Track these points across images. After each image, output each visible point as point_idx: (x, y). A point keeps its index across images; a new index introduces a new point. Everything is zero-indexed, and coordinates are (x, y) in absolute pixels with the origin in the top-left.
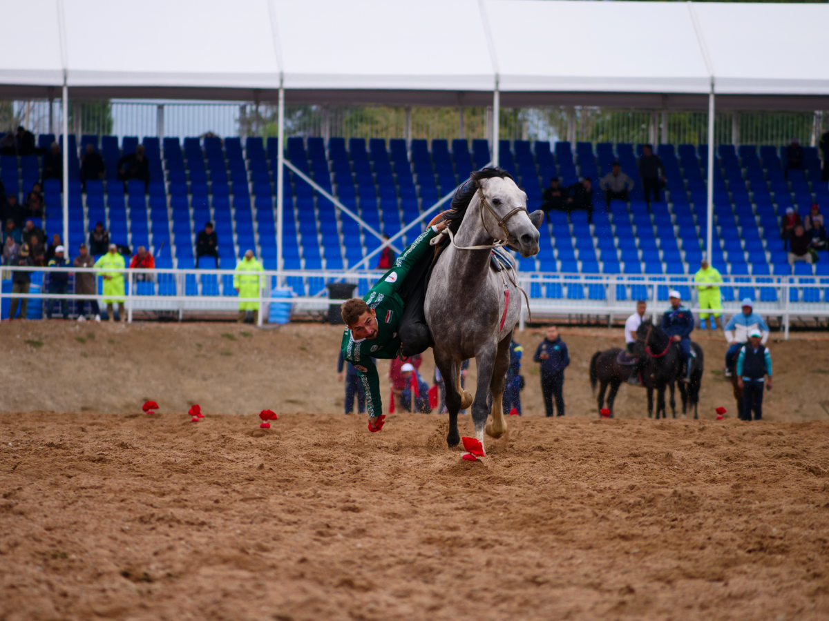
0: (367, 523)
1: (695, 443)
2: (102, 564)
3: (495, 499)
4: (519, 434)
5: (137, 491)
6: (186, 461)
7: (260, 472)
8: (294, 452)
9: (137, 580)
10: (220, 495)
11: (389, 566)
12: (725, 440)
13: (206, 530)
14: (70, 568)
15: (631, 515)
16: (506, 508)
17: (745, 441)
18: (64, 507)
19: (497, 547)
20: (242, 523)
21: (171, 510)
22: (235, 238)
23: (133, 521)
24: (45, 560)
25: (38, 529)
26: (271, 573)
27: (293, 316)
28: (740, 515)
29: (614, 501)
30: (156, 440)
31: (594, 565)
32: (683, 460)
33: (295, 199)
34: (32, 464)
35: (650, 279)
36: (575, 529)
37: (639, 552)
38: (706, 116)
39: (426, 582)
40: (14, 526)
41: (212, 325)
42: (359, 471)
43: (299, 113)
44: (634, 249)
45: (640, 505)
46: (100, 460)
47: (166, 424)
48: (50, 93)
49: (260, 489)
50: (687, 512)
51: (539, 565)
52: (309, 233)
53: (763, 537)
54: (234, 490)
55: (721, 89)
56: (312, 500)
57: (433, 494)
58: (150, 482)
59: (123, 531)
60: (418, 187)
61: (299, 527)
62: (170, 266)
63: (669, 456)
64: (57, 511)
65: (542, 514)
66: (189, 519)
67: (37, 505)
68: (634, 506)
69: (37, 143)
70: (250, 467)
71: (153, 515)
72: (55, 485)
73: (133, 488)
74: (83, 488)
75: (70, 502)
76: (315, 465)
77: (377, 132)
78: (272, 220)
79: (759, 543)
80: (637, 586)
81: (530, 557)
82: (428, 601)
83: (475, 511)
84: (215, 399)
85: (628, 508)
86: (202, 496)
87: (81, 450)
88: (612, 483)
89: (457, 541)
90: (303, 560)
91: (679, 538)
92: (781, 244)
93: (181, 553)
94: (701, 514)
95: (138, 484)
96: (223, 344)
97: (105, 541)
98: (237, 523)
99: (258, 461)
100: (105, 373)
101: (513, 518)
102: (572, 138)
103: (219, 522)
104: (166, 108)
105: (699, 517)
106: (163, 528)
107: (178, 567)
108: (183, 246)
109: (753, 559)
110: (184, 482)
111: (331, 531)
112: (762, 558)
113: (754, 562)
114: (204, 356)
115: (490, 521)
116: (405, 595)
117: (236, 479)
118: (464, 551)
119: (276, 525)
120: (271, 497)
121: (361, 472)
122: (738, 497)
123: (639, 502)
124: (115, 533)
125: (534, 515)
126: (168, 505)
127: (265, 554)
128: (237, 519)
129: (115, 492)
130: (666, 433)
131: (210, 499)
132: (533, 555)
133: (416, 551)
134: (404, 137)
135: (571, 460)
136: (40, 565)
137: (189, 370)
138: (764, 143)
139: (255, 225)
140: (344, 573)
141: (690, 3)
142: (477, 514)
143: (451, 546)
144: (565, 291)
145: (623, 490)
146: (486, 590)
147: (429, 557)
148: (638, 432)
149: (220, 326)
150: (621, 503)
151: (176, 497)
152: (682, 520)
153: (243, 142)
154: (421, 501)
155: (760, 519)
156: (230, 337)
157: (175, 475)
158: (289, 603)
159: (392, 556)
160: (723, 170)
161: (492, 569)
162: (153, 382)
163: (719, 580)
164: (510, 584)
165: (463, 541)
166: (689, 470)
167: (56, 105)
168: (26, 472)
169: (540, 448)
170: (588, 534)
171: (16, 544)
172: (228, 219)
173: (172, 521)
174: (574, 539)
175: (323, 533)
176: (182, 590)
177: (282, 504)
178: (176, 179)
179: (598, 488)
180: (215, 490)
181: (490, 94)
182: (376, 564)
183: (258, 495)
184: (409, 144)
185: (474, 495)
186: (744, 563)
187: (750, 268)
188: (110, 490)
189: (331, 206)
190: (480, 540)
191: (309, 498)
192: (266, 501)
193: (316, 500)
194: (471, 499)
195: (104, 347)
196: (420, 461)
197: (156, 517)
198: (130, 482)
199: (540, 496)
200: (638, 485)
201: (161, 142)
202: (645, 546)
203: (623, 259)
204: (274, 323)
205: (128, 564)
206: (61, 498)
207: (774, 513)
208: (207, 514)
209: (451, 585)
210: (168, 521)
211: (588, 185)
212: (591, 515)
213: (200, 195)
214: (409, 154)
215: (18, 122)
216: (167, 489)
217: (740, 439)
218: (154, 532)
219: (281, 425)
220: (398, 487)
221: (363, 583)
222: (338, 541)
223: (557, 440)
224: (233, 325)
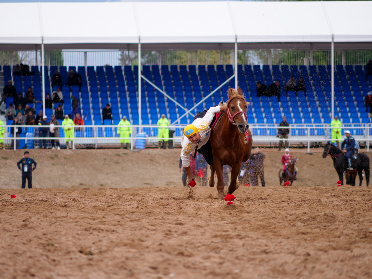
0: (187, 230)
1: (331, 195)
2: (70, 248)
3: (244, 219)
4: (251, 193)
5: (82, 218)
6: (103, 206)
7: (137, 209)
8: (151, 202)
9: (86, 254)
10: (120, 219)
11: (199, 247)
12: (344, 194)
13: (115, 234)
14: (55, 250)
15: (305, 224)
16: (249, 222)
17: (353, 194)
18: (51, 225)
19: (247, 238)
20: (131, 230)
21: (99, 226)
22: (120, 111)
23: (82, 230)
24: (44, 247)
25: (39, 234)
26: (147, 250)
27: (146, 145)
28: (355, 224)
29: (298, 218)
30: (88, 198)
31: (291, 245)
32: (326, 202)
33: (146, 93)
34: (35, 208)
35: (306, 126)
36: (281, 230)
37: (311, 239)
38: (330, 53)
39: (216, 253)
40: (29, 233)
41: (110, 150)
42: (181, 208)
43: (147, 55)
44: (298, 113)
45: (309, 220)
46: (65, 206)
47: (92, 192)
48: (36, 47)
49: (138, 216)
50: (330, 223)
51: (266, 246)
52: (153, 108)
53: (366, 232)
54: (126, 217)
55: (336, 40)
56: (161, 221)
57: (215, 217)
58: (88, 214)
59: (78, 234)
60: (201, 87)
61: (157, 232)
62: (91, 124)
63: (320, 201)
64: (48, 227)
65: (266, 225)
66: (107, 229)
67: (38, 225)
68: (307, 220)
69: (30, 70)
70: (133, 207)
71: (91, 228)
72: (46, 216)
73: (81, 217)
74: (58, 217)
75: (53, 223)
76: (161, 207)
77: (183, 63)
78: (136, 102)
79: (365, 235)
80: (312, 253)
81: (262, 242)
82: (218, 260)
83: (235, 224)
84: (112, 183)
85: (304, 222)
86: (112, 219)
87: (56, 202)
88: (296, 212)
89: (229, 236)
90: (161, 244)
91: (328, 233)
92: (365, 109)
93: (105, 242)
94: (337, 223)
95: (83, 215)
96: (115, 159)
97: (70, 238)
98: (129, 230)
99: (136, 206)
100: (63, 172)
101: (252, 226)
102: (270, 63)
103: (120, 230)
104: (88, 53)
105: (336, 225)
106: (96, 233)
107: (104, 248)
108: (96, 114)
109: (363, 241)
110: (103, 214)
111: (171, 233)
112: (367, 240)
113: (364, 242)
114: (107, 164)
115: (242, 228)
116: (207, 258)
117: (126, 212)
118: (232, 240)
119: (146, 231)
120: (143, 219)
121: (182, 209)
122: (353, 216)
123: (309, 219)
124: (74, 235)
125: (262, 225)
126: (97, 223)
127: (142, 243)
128: (129, 229)
129: (73, 219)
130: (317, 191)
131: (116, 221)
132: (263, 241)
133: (210, 241)
134: (195, 64)
135: (276, 203)
136: (42, 249)
137: (101, 170)
138: (357, 64)
139: (129, 105)
140: (179, 250)
141: (322, 2)
142: (236, 225)
143: (226, 238)
144: (268, 132)
145: (301, 215)
146: (243, 256)
147: (217, 243)
148: (305, 191)
149: (114, 150)
150: (300, 219)
151: (100, 220)
152: (329, 226)
153: (123, 68)
154: (210, 220)
155: (364, 225)
156: (119, 155)
157: (99, 211)
158: (156, 261)
159: (200, 243)
160: (338, 77)
161: (245, 247)
162: (84, 176)
163: (348, 250)
164: (254, 253)
165: (231, 236)
166: (329, 206)
167: (39, 53)
168: (32, 211)
169: (261, 198)
170: (287, 232)
171: (30, 241)
172: (117, 103)
173: (100, 230)
174: (281, 234)
175: (168, 234)
176: (107, 258)
177: (148, 222)
178: (93, 85)
179: (289, 214)
180: (118, 217)
181: (233, 44)
182: (193, 246)
183: (137, 219)
184: (197, 67)
185: (234, 217)
186: (359, 242)
187: (351, 120)
188: (71, 218)
189: (163, 96)
190: (239, 235)
191: (160, 220)
192: (141, 221)
193: (163, 221)
194: (233, 219)
195: (62, 161)
196: (208, 204)
197: (92, 228)
198: (79, 214)
199: (264, 217)
200: (308, 212)
201: (86, 69)
202: (313, 237)
203: (294, 117)
204: (138, 149)
205: (82, 248)
206: (49, 221)
207: (370, 222)
208: (115, 227)
209: (227, 254)
210: (98, 230)
211: (278, 84)
212: (288, 225)
213: (104, 92)
214: (197, 72)
215: (21, 61)
216: (96, 217)
217: (351, 194)
218: (92, 235)
219: (144, 191)
220: (200, 215)
221: (188, 254)
222: (175, 237)
223: (269, 195)
224: (119, 150)
